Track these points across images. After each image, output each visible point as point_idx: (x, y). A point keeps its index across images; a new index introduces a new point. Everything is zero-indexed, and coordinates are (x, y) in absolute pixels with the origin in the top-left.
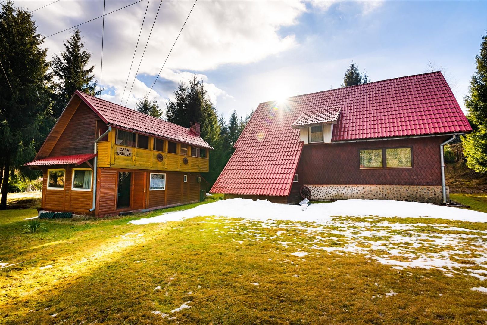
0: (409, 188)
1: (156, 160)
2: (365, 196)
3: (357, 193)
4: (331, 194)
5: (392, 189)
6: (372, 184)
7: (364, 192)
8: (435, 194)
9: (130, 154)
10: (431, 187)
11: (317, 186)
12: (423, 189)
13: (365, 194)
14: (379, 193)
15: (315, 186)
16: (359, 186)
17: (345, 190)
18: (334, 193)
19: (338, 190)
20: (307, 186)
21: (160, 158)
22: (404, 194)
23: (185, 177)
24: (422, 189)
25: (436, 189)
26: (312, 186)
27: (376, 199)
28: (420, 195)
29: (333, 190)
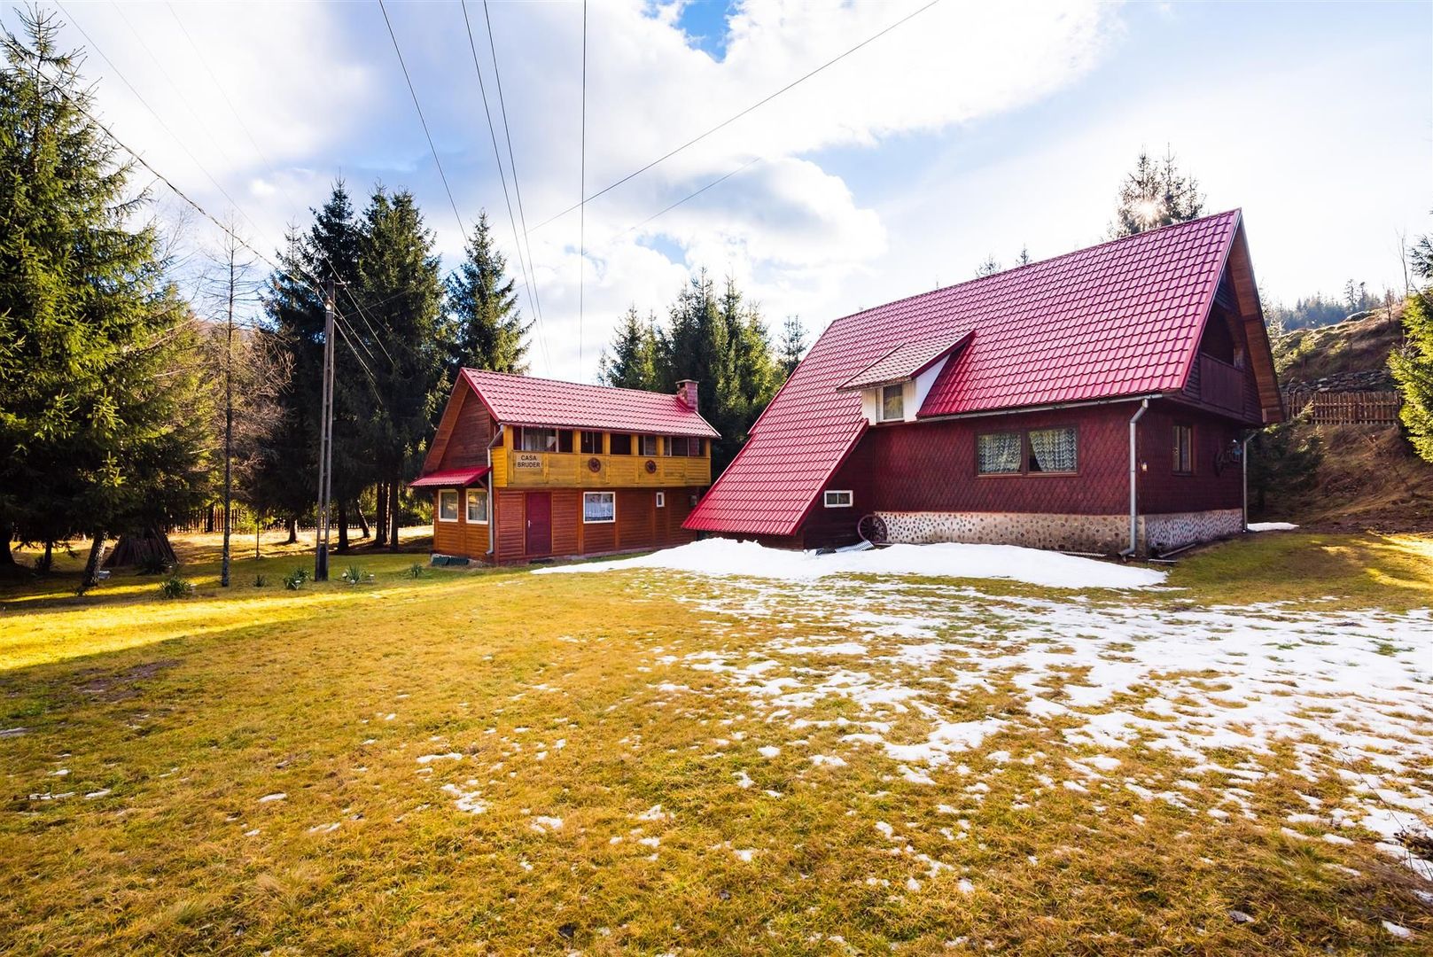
0: (1066, 521)
1: (586, 470)
2: (984, 537)
3: (970, 530)
4: (923, 533)
5: (1035, 521)
6: (999, 511)
7: (983, 528)
8: (1117, 535)
9: (538, 464)
10: (1110, 518)
11: (897, 514)
12: (1095, 522)
13: (985, 532)
14: (1010, 529)
15: (894, 514)
16: (974, 514)
17: (948, 524)
18: (927, 529)
19: (935, 524)
20: (880, 513)
21: (595, 466)
22: (1057, 533)
23: (660, 496)
24: (1091, 524)
25: (1119, 523)
26: (889, 515)
27: (1004, 543)
28: (1088, 536)
29: (927, 522)
